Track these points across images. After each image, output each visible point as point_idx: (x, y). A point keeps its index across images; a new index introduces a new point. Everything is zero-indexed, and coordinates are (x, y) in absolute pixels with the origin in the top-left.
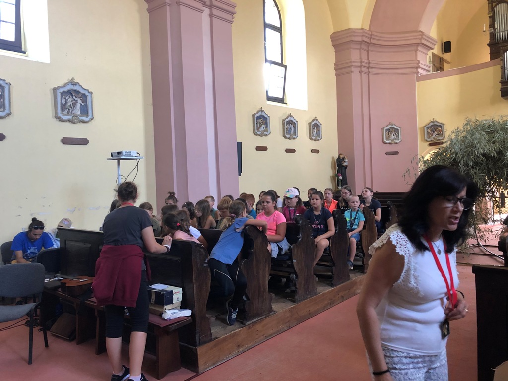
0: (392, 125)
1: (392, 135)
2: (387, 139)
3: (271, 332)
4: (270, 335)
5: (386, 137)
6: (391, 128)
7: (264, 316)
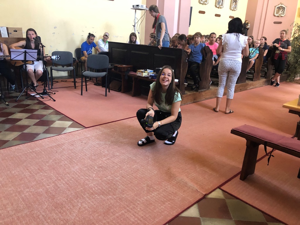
0: (282, 4)
1: (280, 11)
2: (277, 13)
3: (208, 97)
4: (207, 98)
5: (276, 12)
6: (280, 6)
7: (206, 90)
